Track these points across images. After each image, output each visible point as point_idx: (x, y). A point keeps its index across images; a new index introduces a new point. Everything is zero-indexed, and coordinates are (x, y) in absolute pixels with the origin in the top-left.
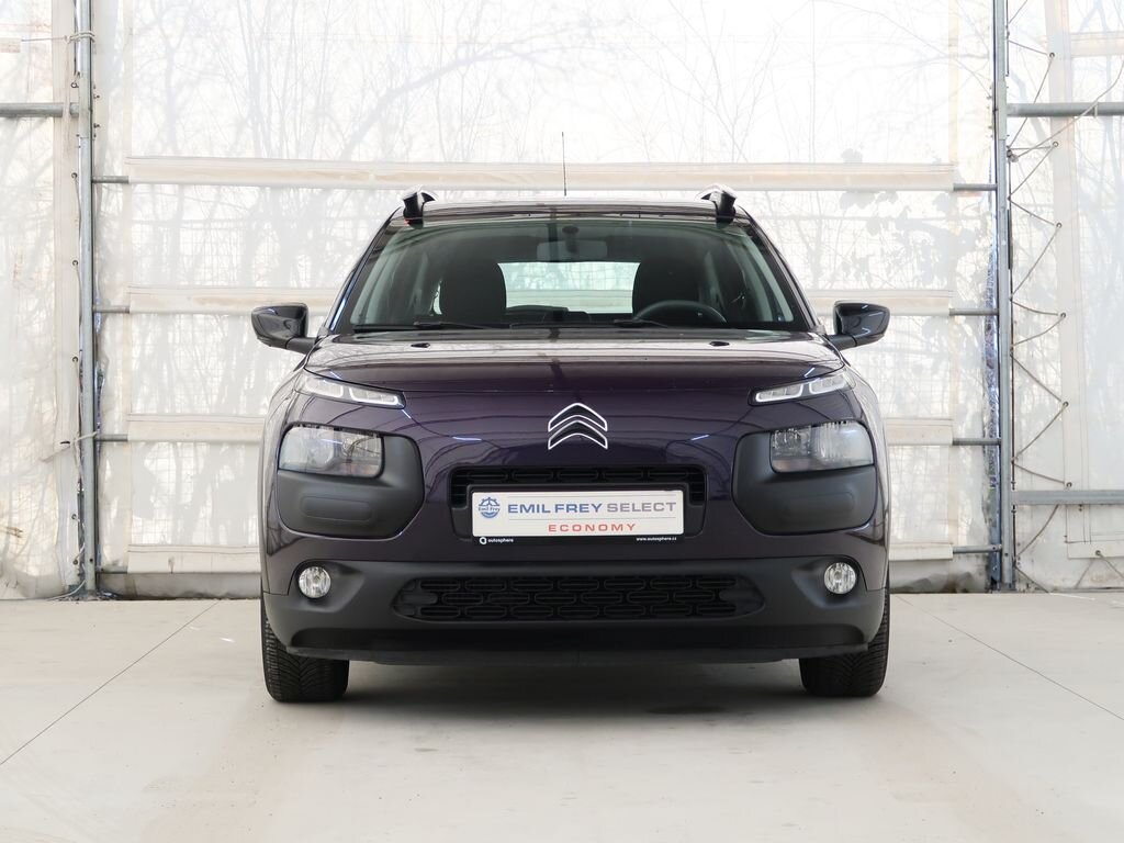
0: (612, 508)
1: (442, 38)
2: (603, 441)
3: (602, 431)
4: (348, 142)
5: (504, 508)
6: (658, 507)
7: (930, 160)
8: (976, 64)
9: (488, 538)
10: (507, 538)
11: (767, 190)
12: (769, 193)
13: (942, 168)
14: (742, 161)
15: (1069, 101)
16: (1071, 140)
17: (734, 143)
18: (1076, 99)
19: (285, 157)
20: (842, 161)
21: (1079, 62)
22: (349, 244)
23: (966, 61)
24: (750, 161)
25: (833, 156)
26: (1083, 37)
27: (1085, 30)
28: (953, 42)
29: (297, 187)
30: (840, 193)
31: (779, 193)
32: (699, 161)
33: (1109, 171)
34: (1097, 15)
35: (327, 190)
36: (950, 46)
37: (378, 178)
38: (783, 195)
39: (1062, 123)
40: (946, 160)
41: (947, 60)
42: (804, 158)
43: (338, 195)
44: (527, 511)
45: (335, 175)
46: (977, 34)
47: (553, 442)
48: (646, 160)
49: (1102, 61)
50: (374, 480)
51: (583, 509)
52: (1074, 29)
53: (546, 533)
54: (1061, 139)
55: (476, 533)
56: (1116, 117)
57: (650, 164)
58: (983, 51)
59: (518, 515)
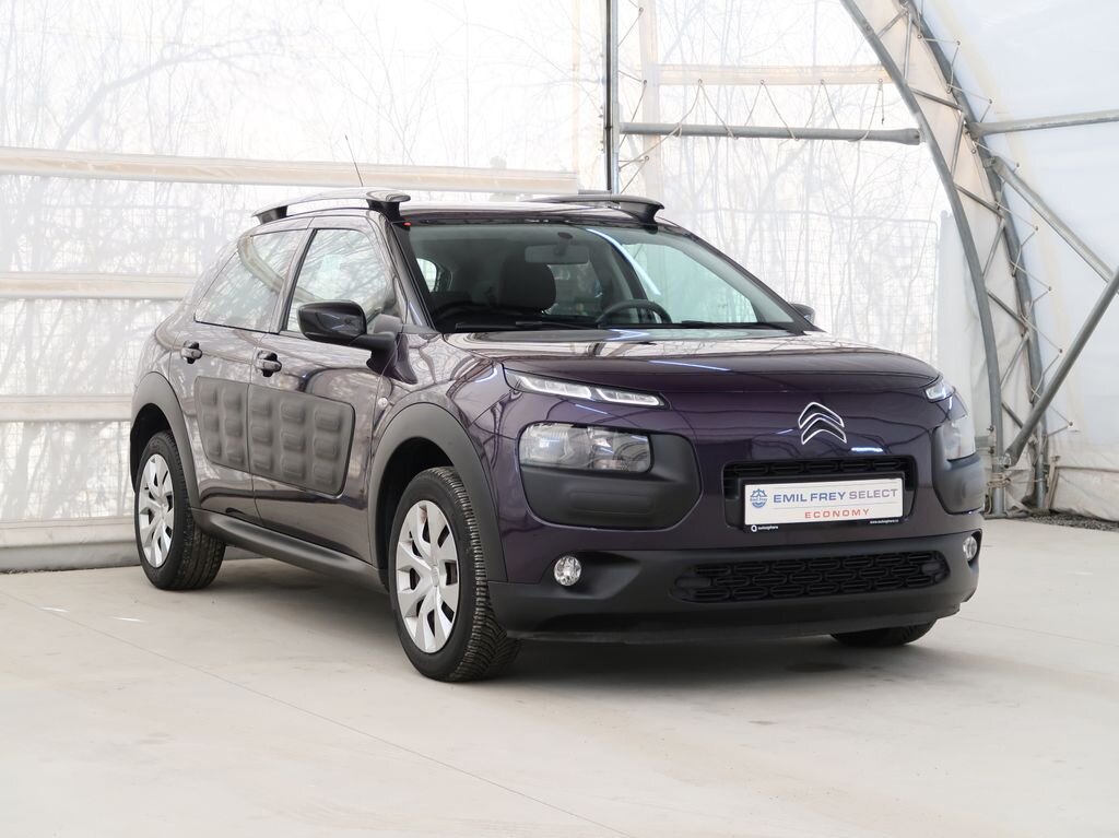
0: (853, 495)
1: (150, 37)
2: (841, 436)
3: (840, 427)
4: (65, 132)
5: (770, 499)
6: (885, 494)
7: (557, 168)
8: (590, 87)
9: (758, 526)
10: (773, 525)
11: (429, 190)
12: (432, 193)
13: (567, 175)
14: (410, 163)
15: (657, 122)
16: (658, 155)
17: (404, 148)
18: (662, 121)
19: (6, 145)
20: (490, 166)
21: (663, 89)
22: (67, 231)
23: (585, 84)
24: (417, 164)
25: (483, 162)
26: (667, 68)
27: (668, 63)
28: (575, 67)
29: (17, 174)
30: (489, 195)
31: (440, 193)
32: (376, 162)
33: (686, 183)
34: (677, 50)
35: (45, 177)
36: (574, 70)
37: (98, 168)
38: (442, 196)
39: (654, 141)
40: (570, 169)
41: (571, 83)
42: (460, 162)
43: (56, 183)
44: (789, 500)
45: (56, 164)
46: (591, 61)
47: (805, 438)
48: (332, 160)
49: (680, 89)
50: (646, 476)
51: (832, 497)
52: (660, 62)
53: (803, 519)
54: (652, 155)
55: (748, 522)
56: (690, 137)
57: (335, 164)
58: (595, 77)
59: (782, 504)
